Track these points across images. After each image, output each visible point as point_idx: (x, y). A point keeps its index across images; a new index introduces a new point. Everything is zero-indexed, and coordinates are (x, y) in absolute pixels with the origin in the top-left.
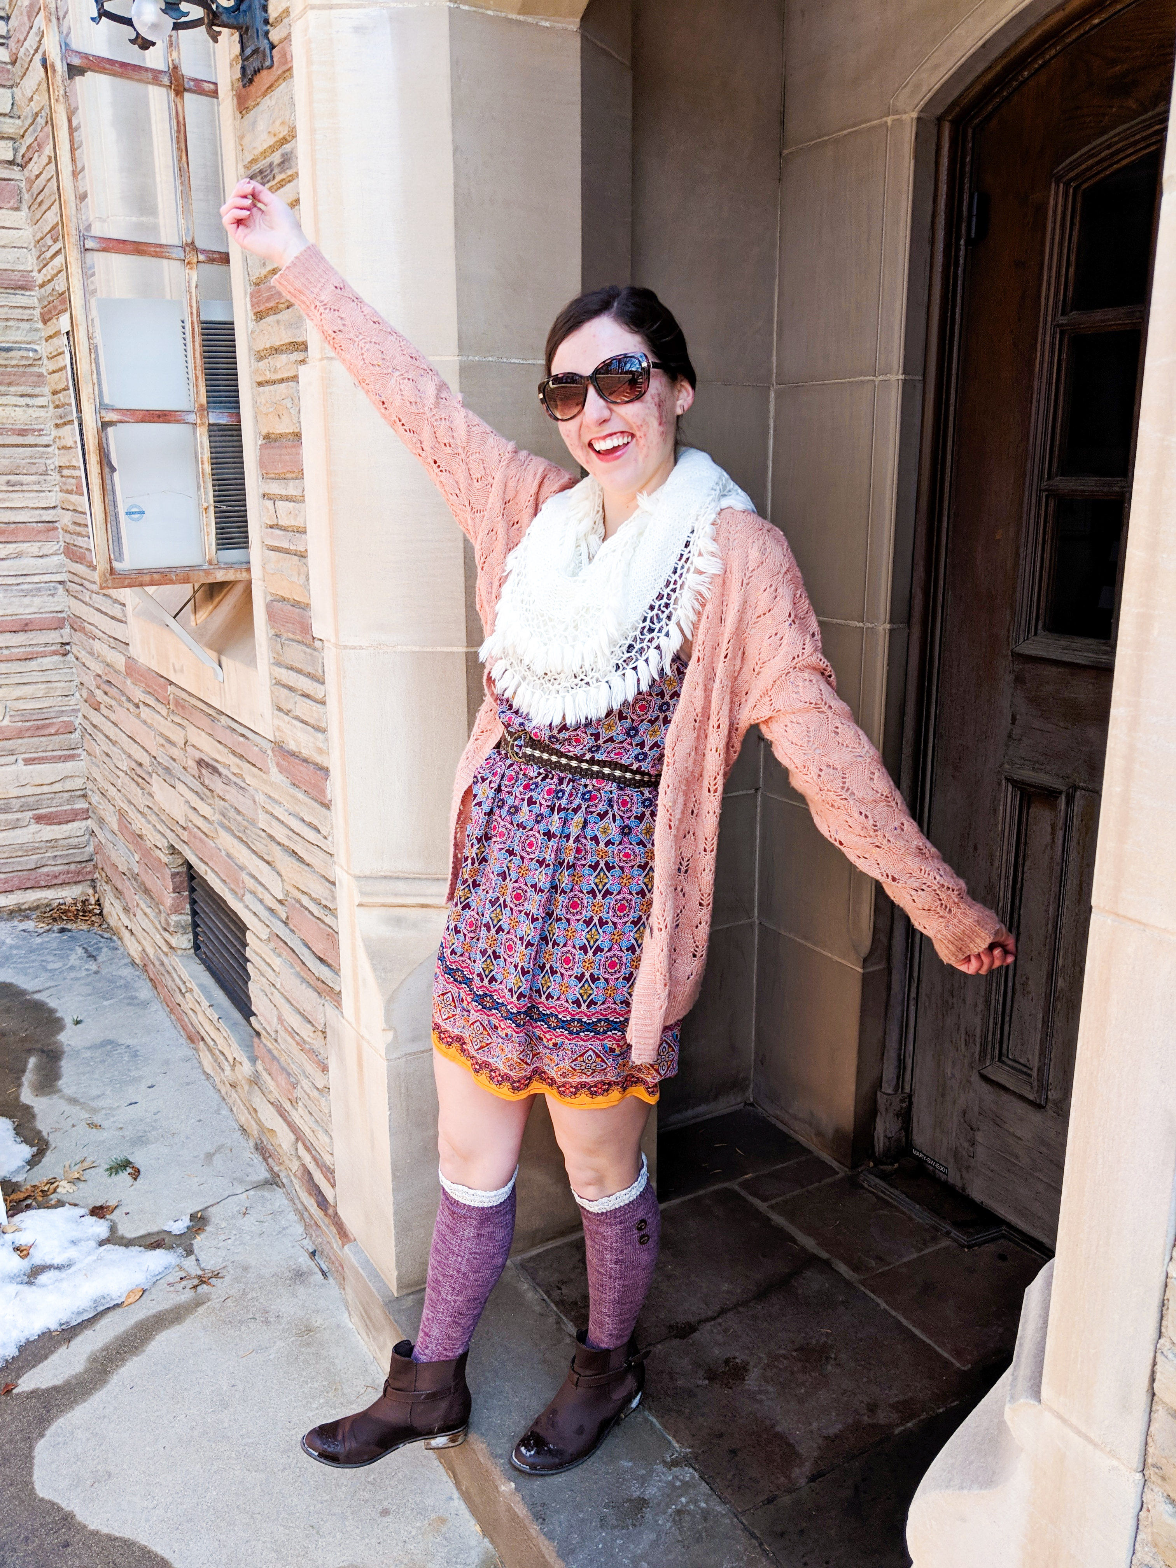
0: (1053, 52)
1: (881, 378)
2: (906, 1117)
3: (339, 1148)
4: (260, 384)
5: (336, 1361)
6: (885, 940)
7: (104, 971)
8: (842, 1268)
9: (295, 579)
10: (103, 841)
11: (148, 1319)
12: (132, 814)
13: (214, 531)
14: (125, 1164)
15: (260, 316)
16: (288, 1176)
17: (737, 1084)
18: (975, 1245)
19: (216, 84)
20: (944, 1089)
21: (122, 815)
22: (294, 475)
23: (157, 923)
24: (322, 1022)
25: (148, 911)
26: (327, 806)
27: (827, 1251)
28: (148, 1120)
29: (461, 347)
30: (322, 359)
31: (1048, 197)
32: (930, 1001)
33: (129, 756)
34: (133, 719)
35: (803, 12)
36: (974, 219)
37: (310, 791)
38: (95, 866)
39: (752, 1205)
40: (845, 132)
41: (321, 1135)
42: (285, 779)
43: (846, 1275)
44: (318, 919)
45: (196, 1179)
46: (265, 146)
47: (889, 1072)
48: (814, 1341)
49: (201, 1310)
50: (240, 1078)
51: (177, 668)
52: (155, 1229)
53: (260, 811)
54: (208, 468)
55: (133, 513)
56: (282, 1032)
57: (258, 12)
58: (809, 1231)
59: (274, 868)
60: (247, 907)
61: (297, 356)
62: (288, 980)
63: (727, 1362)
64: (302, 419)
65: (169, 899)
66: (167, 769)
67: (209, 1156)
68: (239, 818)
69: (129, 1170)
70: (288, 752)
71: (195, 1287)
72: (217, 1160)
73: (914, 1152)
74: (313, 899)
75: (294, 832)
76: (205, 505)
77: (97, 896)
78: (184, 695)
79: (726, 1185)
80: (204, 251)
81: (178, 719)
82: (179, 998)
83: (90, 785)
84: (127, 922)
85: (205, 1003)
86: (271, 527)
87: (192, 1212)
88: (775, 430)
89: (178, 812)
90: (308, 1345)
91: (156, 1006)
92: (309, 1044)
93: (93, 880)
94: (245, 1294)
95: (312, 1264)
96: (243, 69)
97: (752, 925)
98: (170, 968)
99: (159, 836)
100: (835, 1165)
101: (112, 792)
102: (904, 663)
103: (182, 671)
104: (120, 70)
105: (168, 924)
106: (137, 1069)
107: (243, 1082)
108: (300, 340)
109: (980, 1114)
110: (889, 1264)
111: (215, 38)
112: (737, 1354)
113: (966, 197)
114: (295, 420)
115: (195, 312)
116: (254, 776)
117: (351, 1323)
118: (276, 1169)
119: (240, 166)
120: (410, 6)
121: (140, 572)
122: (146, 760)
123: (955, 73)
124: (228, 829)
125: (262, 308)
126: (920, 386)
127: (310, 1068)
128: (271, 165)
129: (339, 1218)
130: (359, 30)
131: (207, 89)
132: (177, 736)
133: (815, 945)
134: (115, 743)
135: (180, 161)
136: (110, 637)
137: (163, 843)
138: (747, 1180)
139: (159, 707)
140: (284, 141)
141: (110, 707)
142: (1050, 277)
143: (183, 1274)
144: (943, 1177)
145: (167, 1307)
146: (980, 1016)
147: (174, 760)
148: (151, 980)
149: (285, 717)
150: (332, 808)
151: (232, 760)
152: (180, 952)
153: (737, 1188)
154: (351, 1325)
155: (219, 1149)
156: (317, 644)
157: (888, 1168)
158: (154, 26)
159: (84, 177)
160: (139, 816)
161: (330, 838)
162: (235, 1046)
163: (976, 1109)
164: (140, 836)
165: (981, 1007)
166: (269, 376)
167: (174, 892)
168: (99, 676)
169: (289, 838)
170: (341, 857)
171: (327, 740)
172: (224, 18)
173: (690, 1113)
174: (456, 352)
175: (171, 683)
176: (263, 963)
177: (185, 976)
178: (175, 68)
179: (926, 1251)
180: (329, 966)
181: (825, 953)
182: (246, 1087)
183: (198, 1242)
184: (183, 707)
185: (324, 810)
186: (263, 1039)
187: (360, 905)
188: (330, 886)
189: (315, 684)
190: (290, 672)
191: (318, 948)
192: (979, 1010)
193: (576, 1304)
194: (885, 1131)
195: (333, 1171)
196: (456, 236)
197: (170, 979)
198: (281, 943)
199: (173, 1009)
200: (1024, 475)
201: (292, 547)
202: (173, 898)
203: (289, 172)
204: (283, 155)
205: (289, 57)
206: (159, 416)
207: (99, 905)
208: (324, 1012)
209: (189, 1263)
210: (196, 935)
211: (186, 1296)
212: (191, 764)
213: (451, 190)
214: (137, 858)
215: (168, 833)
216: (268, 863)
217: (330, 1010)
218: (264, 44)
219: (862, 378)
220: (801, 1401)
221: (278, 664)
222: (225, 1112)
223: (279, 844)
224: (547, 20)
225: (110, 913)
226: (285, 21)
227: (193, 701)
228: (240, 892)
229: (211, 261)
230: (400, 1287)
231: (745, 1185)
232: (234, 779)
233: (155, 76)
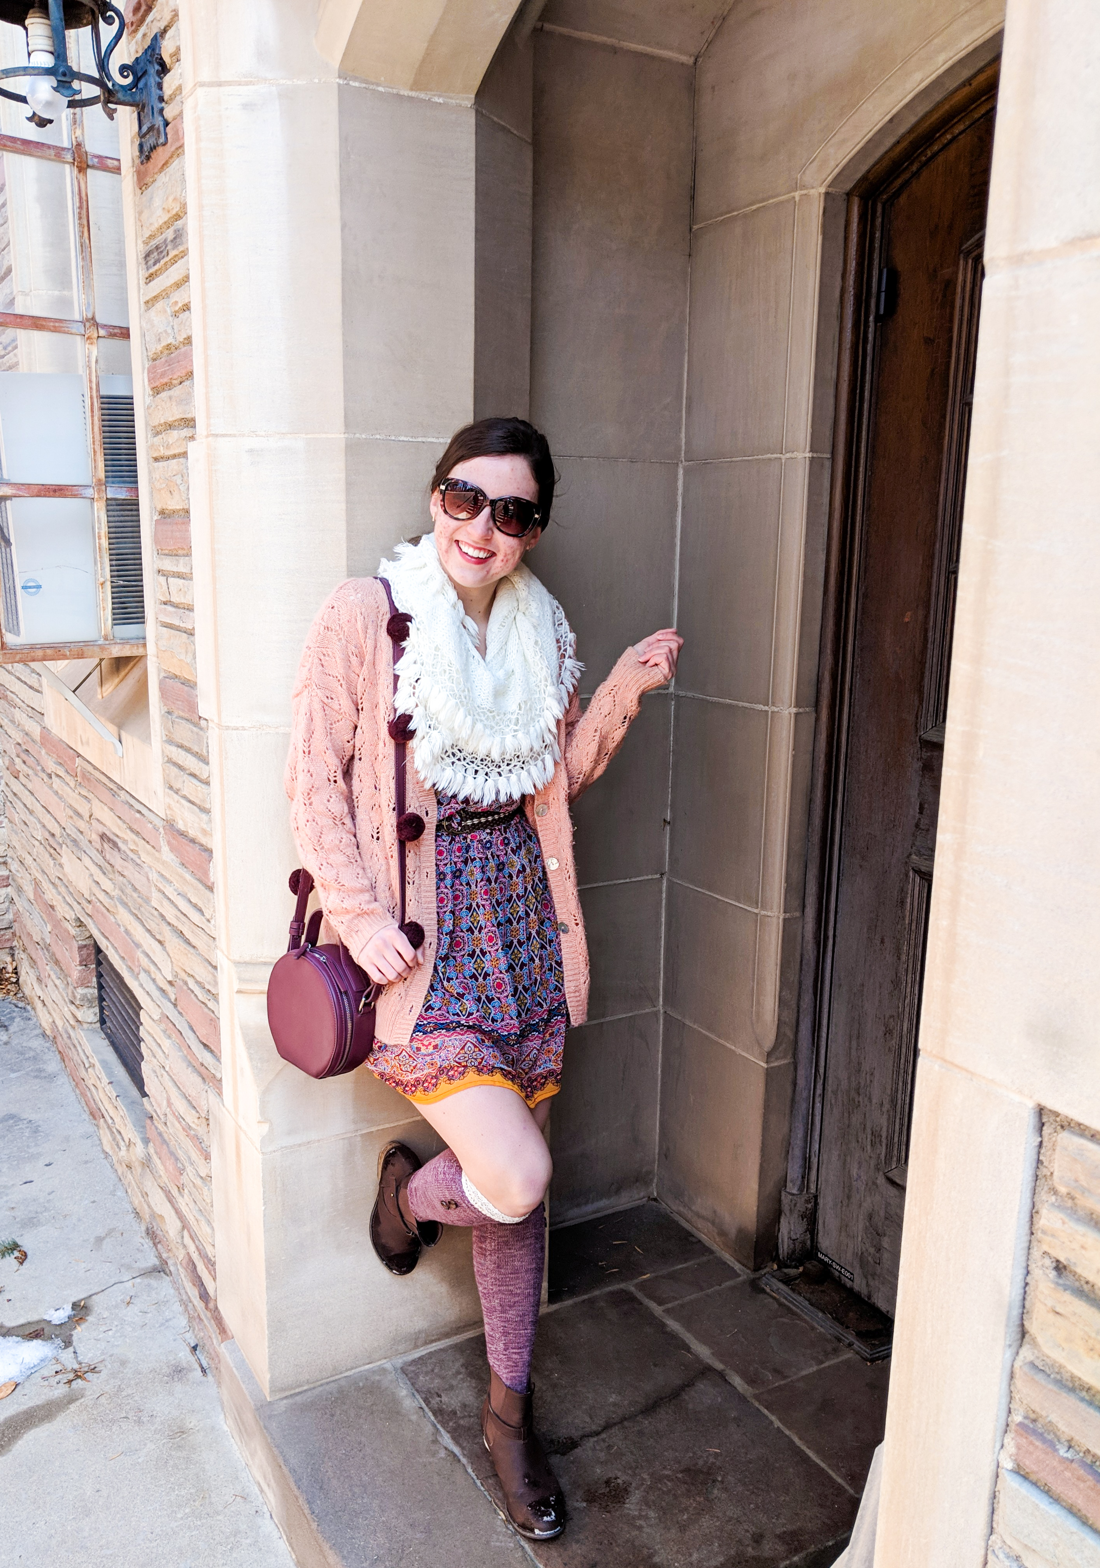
0: (961, 127)
1: (788, 455)
2: (811, 1218)
3: (219, 1239)
4: (156, 459)
5: (207, 1467)
6: (790, 1034)
7: (14, 1042)
8: (737, 1381)
9: (182, 657)
10: (21, 910)
11: (18, 1415)
12: (46, 885)
13: (110, 606)
14: (14, 1247)
15: (156, 391)
16: (175, 1264)
17: (641, 1179)
18: (878, 1359)
19: (119, 160)
20: (850, 1191)
21: (37, 883)
22: (185, 552)
23: (65, 995)
24: (205, 1108)
25: (58, 982)
26: (211, 889)
27: (722, 1361)
28: (41, 1200)
29: (347, 425)
30: (207, 436)
31: (957, 273)
32: (836, 1098)
33: (44, 826)
34: (46, 789)
35: (713, 88)
36: (883, 295)
37: (195, 872)
38: (14, 934)
39: (647, 1308)
40: (754, 207)
41: (203, 1223)
42: (174, 858)
43: (740, 1389)
44: (203, 1003)
45: (83, 1265)
46: (161, 222)
47: (794, 1171)
48: (701, 1462)
49: (73, 1407)
50: (134, 1159)
51: (84, 740)
52: (35, 1317)
53: (153, 889)
54: (105, 543)
55: (30, 587)
56: (170, 1117)
57: (155, 91)
58: (704, 1339)
59: (165, 949)
60: (141, 985)
61: (186, 432)
62: (177, 1064)
63: (608, 1482)
64: (190, 496)
65: (76, 971)
66: (74, 841)
67: (100, 1240)
68: (135, 895)
69: (16, 1254)
70: (178, 831)
71: (70, 1382)
72: (107, 1244)
73: (820, 1255)
74: (197, 982)
75: (182, 913)
76: (102, 580)
77: (14, 964)
78: (90, 769)
79: (622, 1286)
80: (104, 326)
81: (84, 792)
82: (83, 1074)
83: (10, 853)
84: (40, 993)
85: (105, 1080)
86: (165, 603)
87: (74, 1300)
88: (683, 508)
89: (83, 884)
90: (179, 1447)
91: (63, 1080)
92: (194, 1130)
93: (12, 948)
94: (120, 1389)
95: (192, 1359)
96: (141, 146)
97: (656, 1014)
98: (76, 1042)
99: (67, 908)
100: (737, 1267)
101: (29, 861)
102: (811, 748)
103: (88, 743)
104: (22, 147)
105: (75, 997)
106: (36, 1145)
107: (137, 1164)
108: (189, 416)
109: (886, 1218)
110: (785, 1377)
111: (111, 114)
112: (619, 1474)
113: (875, 273)
114: (184, 496)
115: (94, 387)
116: (148, 853)
117: (225, 1425)
118: (164, 1256)
119: (140, 242)
120: (299, 82)
121: (33, 647)
122: (57, 831)
123: (862, 148)
124: (125, 905)
125: (157, 384)
126: (828, 464)
127: (195, 1155)
128: (165, 240)
129: (219, 1312)
130: (247, 106)
131: (110, 165)
132: (84, 810)
133: (719, 1037)
134: (31, 812)
135: (82, 237)
136: (28, 706)
137: (70, 915)
138: (645, 1281)
139: (68, 778)
140: (178, 217)
141: (27, 776)
142: (958, 354)
143: (58, 1367)
144: (849, 1284)
145: (39, 1403)
146: (885, 1116)
147: (81, 833)
148: (60, 1052)
149: (175, 795)
150: (215, 890)
151: (129, 836)
152: (85, 1026)
153: (632, 1289)
154: (226, 1428)
155: (109, 1233)
156: (203, 723)
157: (792, 1272)
158: (49, 104)
159: (9, 252)
160: (51, 886)
161: (212, 922)
162: (130, 1126)
163: (882, 1214)
164: (52, 907)
165: (887, 1106)
166: (163, 452)
167: (81, 965)
168: (19, 744)
169: (178, 919)
170: (222, 942)
171: (210, 821)
172: (120, 95)
173: (590, 1208)
174: (343, 429)
175: (79, 755)
176: (154, 1044)
177: (89, 1051)
178: (79, 145)
179: (826, 1364)
180: (212, 1052)
181: (728, 1045)
182: (139, 1170)
183: (79, 1333)
184: (89, 780)
185: (207, 892)
186: (155, 1122)
187: (239, 992)
188: (213, 970)
189: (201, 763)
190: (180, 750)
191: (202, 1032)
192: (885, 1109)
193: (454, 1413)
194: (789, 1233)
195: (214, 1263)
196: (343, 313)
197: (76, 1053)
198: (170, 1025)
199: (78, 1083)
200: (932, 557)
201: (182, 625)
202: (80, 971)
203: (181, 248)
204: (175, 231)
205: (180, 133)
206: (55, 491)
207: (16, 973)
208: (207, 1099)
209: (67, 1357)
210: (102, 1009)
211: (61, 1391)
212: (95, 837)
213: (339, 267)
214: (49, 928)
215: (75, 905)
216: (160, 942)
217: (212, 1097)
218: (159, 122)
219: (769, 456)
220: (683, 1528)
221: (170, 741)
222: (120, 1193)
223: (169, 924)
224: (440, 96)
225: (25, 981)
226: (178, 98)
227: (98, 775)
228: (136, 970)
229: (112, 335)
230: (272, 1391)
231: (642, 1286)
232: (131, 855)
233: (57, 153)
